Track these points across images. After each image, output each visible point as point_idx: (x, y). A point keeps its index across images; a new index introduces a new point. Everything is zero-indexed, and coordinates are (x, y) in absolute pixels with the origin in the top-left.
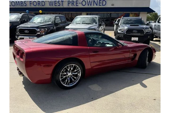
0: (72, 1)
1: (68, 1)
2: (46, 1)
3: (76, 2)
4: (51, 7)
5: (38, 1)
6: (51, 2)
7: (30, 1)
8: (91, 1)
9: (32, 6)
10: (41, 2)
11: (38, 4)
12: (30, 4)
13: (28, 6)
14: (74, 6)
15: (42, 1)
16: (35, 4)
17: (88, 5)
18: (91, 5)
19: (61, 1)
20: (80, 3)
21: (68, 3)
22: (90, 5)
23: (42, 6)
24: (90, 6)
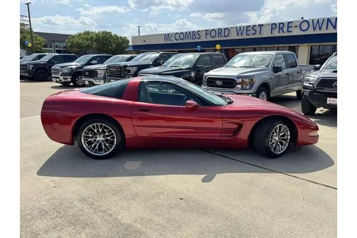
0: (280, 24)
1: (272, 24)
2: (231, 28)
3: (288, 24)
4: (240, 37)
5: (219, 29)
6: (240, 29)
7: (206, 30)
8: (321, 22)
9: (209, 39)
10: (223, 30)
11: (219, 33)
12: (206, 34)
13: (203, 39)
14: (283, 32)
15: (225, 29)
16: (213, 34)
17: (314, 29)
18: (320, 29)
19: (259, 25)
20: (297, 26)
21: (272, 29)
22: (317, 28)
23: (225, 36)
24: (318, 32)
